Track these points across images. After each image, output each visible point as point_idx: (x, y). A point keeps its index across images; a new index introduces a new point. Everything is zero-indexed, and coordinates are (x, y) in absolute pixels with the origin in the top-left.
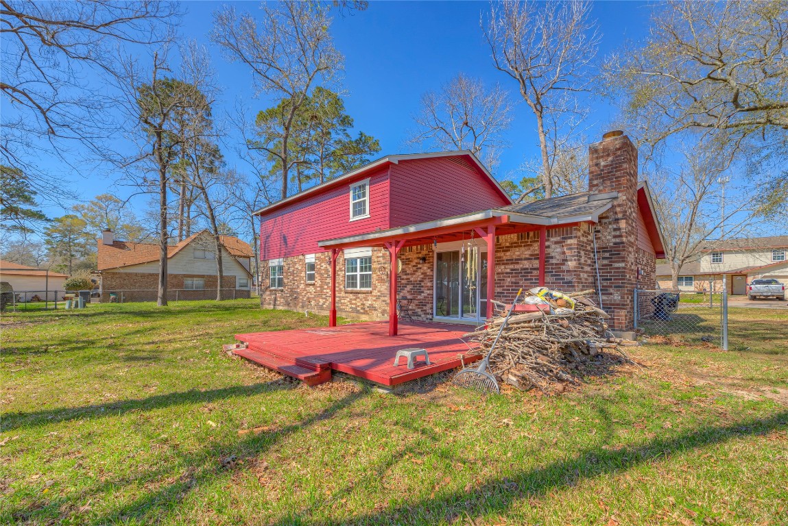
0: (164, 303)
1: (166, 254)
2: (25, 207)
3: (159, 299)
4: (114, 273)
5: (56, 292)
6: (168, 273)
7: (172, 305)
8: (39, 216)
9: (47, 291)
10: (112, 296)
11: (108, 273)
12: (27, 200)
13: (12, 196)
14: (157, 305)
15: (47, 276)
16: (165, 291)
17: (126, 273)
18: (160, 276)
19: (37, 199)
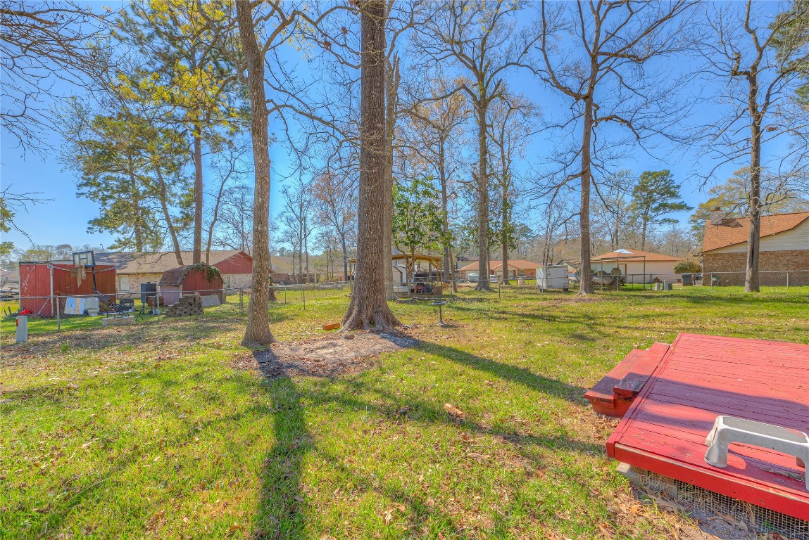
0: (755, 287)
1: (757, 227)
2: (670, 201)
3: (746, 283)
4: (716, 255)
5: (651, 275)
6: (761, 250)
7: (765, 291)
8: (681, 207)
9: (644, 275)
10: (713, 279)
11: (709, 255)
12: (673, 195)
13: (663, 194)
14: (744, 290)
15: (644, 261)
16: (755, 273)
17: (729, 254)
18: (748, 255)
19: (680, 192)
